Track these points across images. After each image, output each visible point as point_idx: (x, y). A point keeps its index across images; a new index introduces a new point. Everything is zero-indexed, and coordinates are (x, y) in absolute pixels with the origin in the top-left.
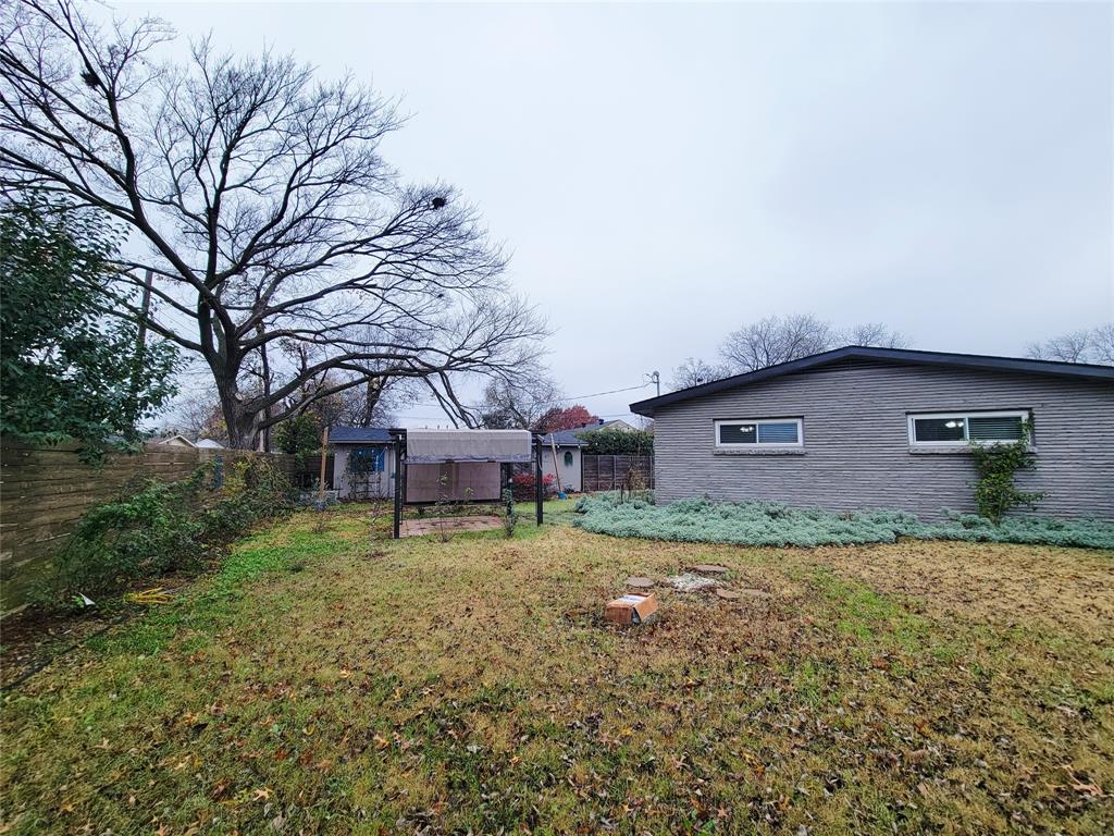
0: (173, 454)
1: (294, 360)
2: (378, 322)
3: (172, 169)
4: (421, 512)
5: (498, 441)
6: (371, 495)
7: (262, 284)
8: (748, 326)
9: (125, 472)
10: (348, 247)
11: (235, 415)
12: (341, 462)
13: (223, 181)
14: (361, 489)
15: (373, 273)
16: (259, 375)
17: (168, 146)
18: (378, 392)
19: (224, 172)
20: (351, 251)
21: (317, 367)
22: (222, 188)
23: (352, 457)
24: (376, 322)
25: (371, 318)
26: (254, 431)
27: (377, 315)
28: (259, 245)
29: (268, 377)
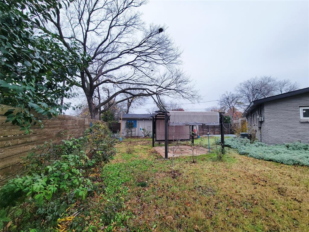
0: (76, 120)
1: (106, 94)
2: (134, 79)
3: (72, 26)
4: (159, 143)
5: (206, 116)
6: (133, 135)
7: (97, 69)
8: (246, 80)
9: (55, 129)
10: (127, 51)
11: (92, 109)
12: (123, 125)
13: (88, 28)
14: (130, 133)
15: (135, 60)
16: (97, 98)
17: (70, 19)
18: (131, 103)
19: (88, 25)
20: (128, 52)
21: (112, 96)
22: (87, 31)
23: (127, 123)
24: (132, 79)
25: (131, 78)
26: (98, 114)
27: (133, 77)
28: (98, 52)
29: (100, 98)
